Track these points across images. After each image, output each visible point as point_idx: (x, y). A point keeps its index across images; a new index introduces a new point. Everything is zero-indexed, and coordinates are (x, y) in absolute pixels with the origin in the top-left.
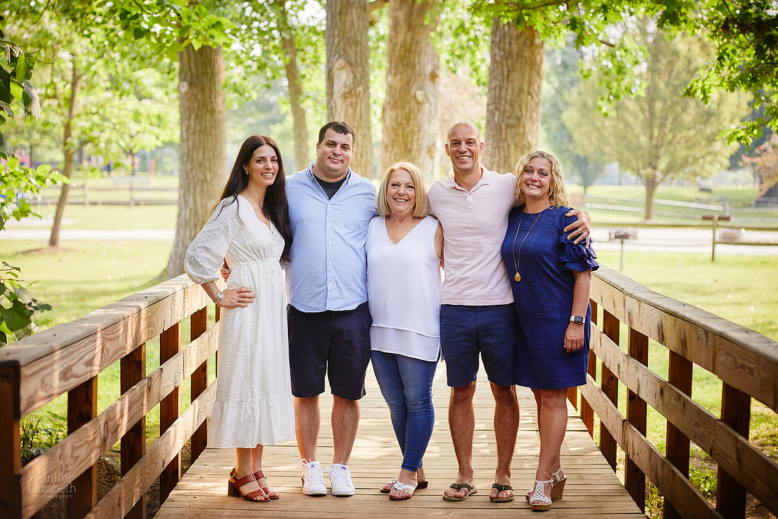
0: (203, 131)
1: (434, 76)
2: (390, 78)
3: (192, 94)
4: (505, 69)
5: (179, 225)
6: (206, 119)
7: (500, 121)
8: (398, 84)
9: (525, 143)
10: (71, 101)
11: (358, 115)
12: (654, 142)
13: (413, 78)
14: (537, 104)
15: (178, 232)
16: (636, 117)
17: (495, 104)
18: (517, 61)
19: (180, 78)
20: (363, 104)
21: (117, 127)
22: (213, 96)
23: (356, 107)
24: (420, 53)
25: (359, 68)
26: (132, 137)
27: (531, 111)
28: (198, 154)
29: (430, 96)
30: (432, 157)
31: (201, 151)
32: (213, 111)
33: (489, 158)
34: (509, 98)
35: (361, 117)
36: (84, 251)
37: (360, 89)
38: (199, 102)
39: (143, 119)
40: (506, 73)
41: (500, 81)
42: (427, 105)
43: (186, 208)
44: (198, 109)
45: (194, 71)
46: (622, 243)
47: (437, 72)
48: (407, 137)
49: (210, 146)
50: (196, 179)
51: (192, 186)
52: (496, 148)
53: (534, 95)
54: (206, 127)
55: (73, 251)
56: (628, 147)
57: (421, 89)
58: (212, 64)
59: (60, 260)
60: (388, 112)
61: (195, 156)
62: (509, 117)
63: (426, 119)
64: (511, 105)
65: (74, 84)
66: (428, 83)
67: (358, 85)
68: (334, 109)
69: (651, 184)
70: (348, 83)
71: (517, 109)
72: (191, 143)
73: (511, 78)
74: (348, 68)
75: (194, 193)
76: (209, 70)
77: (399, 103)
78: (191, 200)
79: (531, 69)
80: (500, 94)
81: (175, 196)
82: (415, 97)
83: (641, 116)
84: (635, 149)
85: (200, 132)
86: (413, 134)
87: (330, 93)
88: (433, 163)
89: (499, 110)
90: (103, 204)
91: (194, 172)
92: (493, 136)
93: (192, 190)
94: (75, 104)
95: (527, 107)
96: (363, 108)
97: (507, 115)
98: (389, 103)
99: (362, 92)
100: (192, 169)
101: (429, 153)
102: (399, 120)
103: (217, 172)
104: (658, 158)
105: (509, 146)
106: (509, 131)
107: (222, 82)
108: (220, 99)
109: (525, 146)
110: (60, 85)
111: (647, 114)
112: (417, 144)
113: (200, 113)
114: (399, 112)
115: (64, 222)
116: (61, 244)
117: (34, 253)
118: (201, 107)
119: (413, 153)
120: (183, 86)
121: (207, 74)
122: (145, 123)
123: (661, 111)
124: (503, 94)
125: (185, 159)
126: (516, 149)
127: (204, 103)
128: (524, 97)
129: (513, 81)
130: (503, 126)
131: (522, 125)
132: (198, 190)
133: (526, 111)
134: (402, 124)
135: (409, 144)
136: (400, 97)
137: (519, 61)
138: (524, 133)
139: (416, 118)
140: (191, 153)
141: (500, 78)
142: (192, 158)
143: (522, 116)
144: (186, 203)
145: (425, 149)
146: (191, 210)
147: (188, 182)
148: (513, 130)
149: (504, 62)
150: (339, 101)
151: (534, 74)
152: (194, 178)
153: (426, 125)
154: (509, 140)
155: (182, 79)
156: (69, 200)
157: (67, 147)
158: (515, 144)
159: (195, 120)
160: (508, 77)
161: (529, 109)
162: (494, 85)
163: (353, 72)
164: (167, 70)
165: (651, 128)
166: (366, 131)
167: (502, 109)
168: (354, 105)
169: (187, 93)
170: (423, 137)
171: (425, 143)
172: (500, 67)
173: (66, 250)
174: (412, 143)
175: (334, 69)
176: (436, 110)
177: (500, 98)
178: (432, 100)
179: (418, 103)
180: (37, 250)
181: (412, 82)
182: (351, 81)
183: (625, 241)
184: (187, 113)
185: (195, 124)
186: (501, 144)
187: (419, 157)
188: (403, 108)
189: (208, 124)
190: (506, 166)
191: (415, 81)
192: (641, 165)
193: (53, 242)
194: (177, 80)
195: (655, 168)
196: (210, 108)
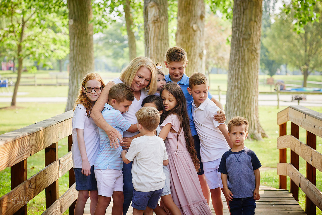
0: (82, 45)
1: (202, 17)
2: (179, 18)
3: (76, 26)
4: (242, 8)
5: (69, 95)
6: (83, 39)
7: (240, 37)
8: (183, 21)
9: (253, 48)
10: (22, 34)
11: (161, 32)
12: (307, 53)
13: (191, 18)
14: (260, 27)
15: (69, 98)
16: (298, 41)
17: (237, 27)
18: (248, 4)
19: (69, 18)
20: (164, 26)
21: (45, 46)
22: (86, 27)
23: (160, 28)
24: (195, 5)
25: (162, 6)
26: (52, 51)
27: (256, 31)
28: (79, 57)
29: (200, 27)
30: (201, 59)
31: (80, 56)
32: (86, 35)
33: (234, 56)
34: (244, 24)
35: (163, 33)
36: (28, 108)
37: (163, 18)
38: (79, 30)
39: (58, 43)
40: (242, 10)
41: (239, 15)
42: (198, 32)
43: (73, 85)
44: (79, 34)
45: (76, 14)
46: (299, 102)
47: (204, 15)
48: (189, 48)
49: (85, 53)
50: (78, 70)
51: (76, 74)
52: (237, 51)
53: (258, 22)
54: (83, 44)
55: (22, 108)
56: (295, 55)
57: (195, 23)
58: (86, 10)
59: (15, 113)
60: (179, 35)
61: (77, 58)
62: (244, 34)
63: (198, 39)
64: (245, 28)
65: (23, 26)
66: (199, 21)
67: (161, 16)
68: (148, 30)
69: (306, 74)
70: (156, 15)
71: (249, 30)
72: (75, 51)
73: (245, 13)
74: (156, 7)
75: (77, 78)
76: (84, 13)
77: (184, 31)
78: (75, 81)
79: (256, 8)
80: (239, 22)
81: (67, 81)
82: (192, 28)
83: (301, 41)
84: (298, 57)
85: (80, 45)
86: (192, 47)
87: (146, 21)
88: (202, 61)
89: (239, 31)
90: (44, 85)
91: (77, 67)
92: (236, 45)
93: (76, 76)
94: (24, 35)
95: (254, 29)
96: (164, 29)
97: (243, 33)
98: (179, 31)
99: (164, 20)
100: (76, 65)
101: (200, 56)
102: (184, 40)
103: (89, 67)
104: (309, 61)
105: (244, 50)
106: (244, 42)
107: (91, 19)
108: (90, 28)
109: (253, 50)
110: (16, 25)
111: (304, 39)
112: (194, 52)
113: (80, 36)
114: (184, 35)
115: (18, 94)
116: (17, 104)
117: (3, 110)
118: (80, 33)
119: (191, 57)
120: (71, 22)
121: (83, 15)
122: (58, 45)
123: (311, 38)
124: (241, 22)
125: (72, 60)
126: (248, 51)
127: (82, 30)
128: (252, 23)
129: (246, 15)
130: (241, 39)
131: (251, 39)
132: (79, 76)
133: (254, 31)
134: (185, 42)
135: (189, 52)
136: (185, 28)
137: (249, 4)
138: (253, 43)
139: (193, 38)
140: (75, 57)
141: (239, 13)
142: (76, 59)
143: (251, 33)
144: (73, 83)
145: (198, 55)
146: (75, 87)
147: (73, 72)
148: (247, 41)
149: (241, 4)
150: (151, 25)
151: (258, 10)
152: (77, 70)
153: (198, 42)
154: (245, 46)
155: (70, 18)
156: (20, 83)
157: (20, 57)
158: (248, 49)
159: (77, 39)
160: (244, 12)
161: (255, 30)
162: (236, 17)
163: (159, 9)
164: (63, 14)
165: (306, 47)
166: (166, 41)
167: (240, 30)
168: (159, 27)
169: (73, 25)
170: (197, 48)
171: (198, 51)
172: (239, 7)
173: (19, 108)
174: (191, 52)
175: (148, 7)
176: (203, 34)
177: (239, 24)
178: (201, 29)
179: (194, 31)
180: (5, 108)
181: (191, 20)
182: (158, 14)
183: (300, 101)
184: (73, 36)
185: (77, 42)
186: (240, 49)
187: (195, 58)
188: (186, 33)
189: (84, 41)
190: (243, 61)
191: (192, 19)
192: (301, 65)
193: (13, 103)
194: (68, 20)
195: (308, 65)
196: (85, 33)
